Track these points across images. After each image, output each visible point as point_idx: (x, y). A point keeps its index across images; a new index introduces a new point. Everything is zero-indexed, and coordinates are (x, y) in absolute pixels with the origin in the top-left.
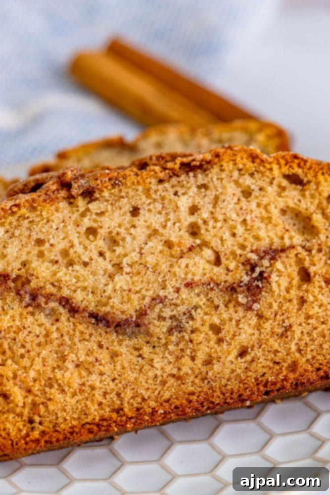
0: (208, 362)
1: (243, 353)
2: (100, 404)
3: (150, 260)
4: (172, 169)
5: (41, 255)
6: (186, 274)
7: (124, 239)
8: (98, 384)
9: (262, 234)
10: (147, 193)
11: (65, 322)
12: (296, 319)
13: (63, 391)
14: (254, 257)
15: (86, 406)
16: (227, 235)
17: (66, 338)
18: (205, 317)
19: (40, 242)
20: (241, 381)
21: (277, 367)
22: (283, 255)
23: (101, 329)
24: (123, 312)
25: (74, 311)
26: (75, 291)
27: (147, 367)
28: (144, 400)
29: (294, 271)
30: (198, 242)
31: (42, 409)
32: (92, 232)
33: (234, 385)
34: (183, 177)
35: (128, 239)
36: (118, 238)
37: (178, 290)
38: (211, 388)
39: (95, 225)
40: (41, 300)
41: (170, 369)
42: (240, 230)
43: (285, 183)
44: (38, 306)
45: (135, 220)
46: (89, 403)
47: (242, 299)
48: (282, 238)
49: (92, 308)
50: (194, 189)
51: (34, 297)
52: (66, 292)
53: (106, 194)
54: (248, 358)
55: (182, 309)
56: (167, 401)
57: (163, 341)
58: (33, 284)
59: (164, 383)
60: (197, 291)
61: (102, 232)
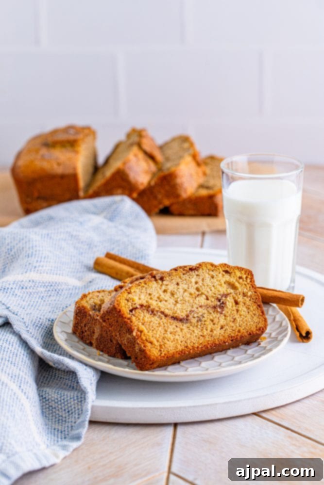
0: (212, 331)
1: (222, 328)
2: (181, 345)
3: (187, 299)
4: (186, 270)
5: (151, 299)
6: (199, 303)
7: (176, 293)
8: (178, 338)
9: (220, 289)
10: (180, 277)
11: (164, 320)
12: (237, 316)
13: (168, 341)
14: (219, 297)
15: (176, 345)
16: (209, 290)
17: (165, 325)
18: (208, 317)
19: (150, 294)
20: (224, 336)
21: (234, 332)
22: (229, 296)
23: (176, 321)
24: (182, 316)
25: (166, 316)
26: (165, 309)
27: (192, 333)
28: (194, 344)
29: (232, 301)
30: (200, 293)
31: (163, 346)
32: (165, 291)
33: (221, 338)
34: (191, 272)
35: (178, 293)
36: (174, 293)
37: (197, 308)
38: (214, 339)
39: (166, 288)
40: (155, 312)
41: (201, 333)
42: (213, 289)
43: (224, 273)
44: (154, 315)
45: (179, 287)
46: (177, 344)
47: (219, 310)
48: (227, 291)
49: (171, 315)
50: (195, 276)
51: (153, 312)
52: (162, 310)
53: (167, 278)
54: (224, 329)
55: (200, 314)
56: (201, 344)
57: (196, 325)
58: (152, 307)
59: (199, 338)
60: (203, 308)
61: (169, 291)
